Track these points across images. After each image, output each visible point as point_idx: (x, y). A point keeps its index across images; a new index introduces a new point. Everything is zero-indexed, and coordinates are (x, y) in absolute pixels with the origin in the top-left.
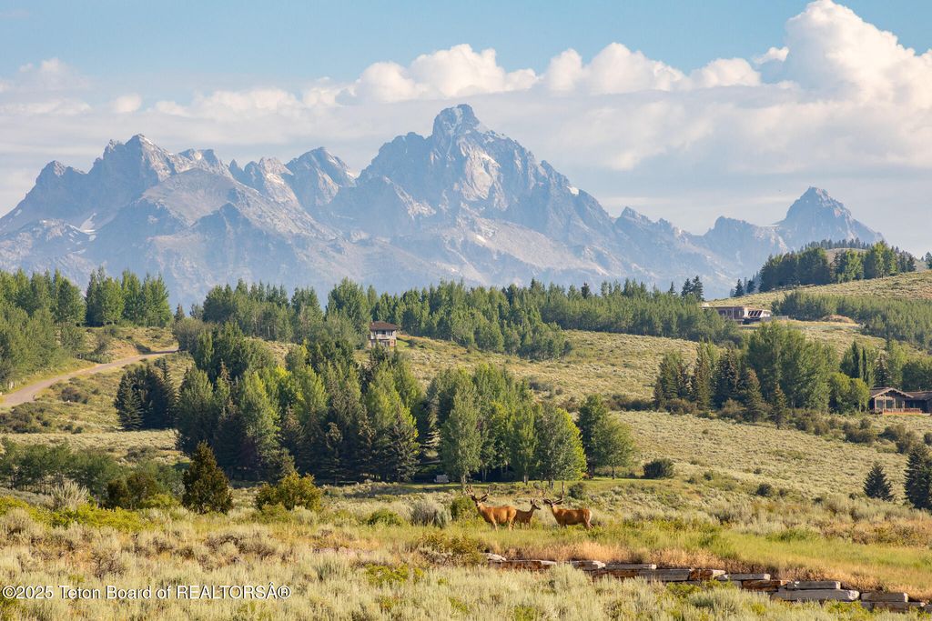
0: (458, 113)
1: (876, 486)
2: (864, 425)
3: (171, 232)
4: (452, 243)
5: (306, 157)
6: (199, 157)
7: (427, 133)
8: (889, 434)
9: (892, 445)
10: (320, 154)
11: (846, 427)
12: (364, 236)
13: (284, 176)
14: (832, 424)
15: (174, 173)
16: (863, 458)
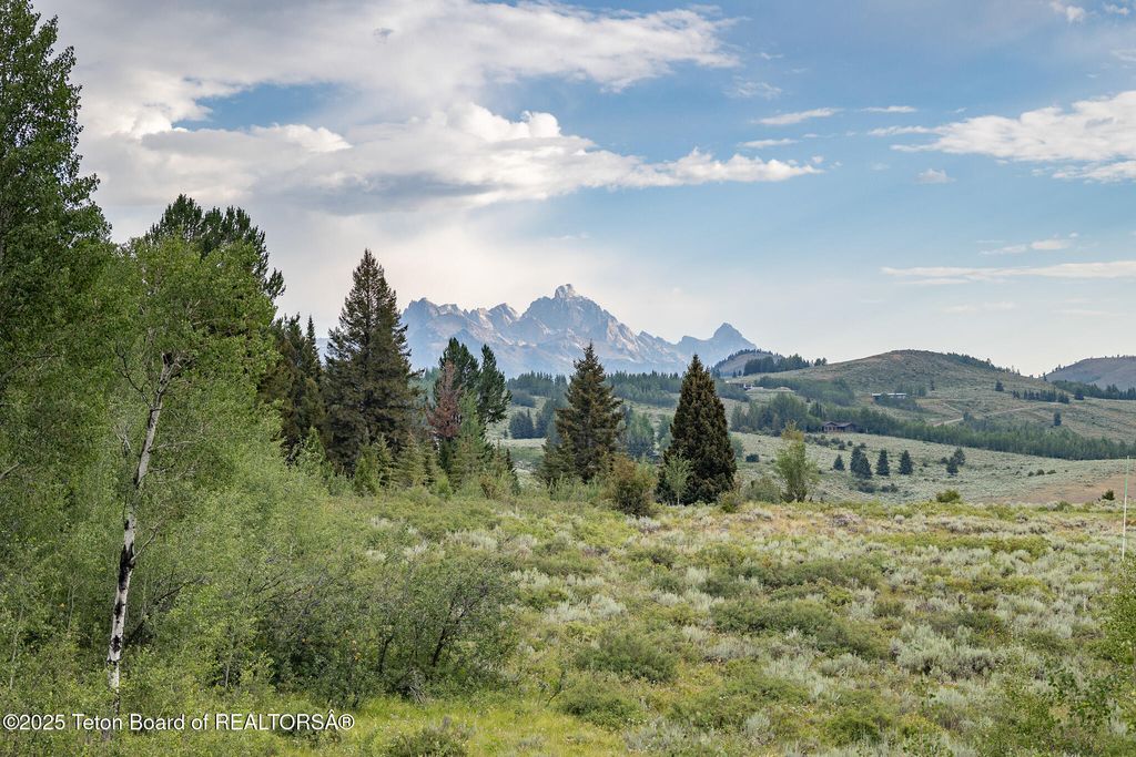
0: (566, 288)
1: (839, 465)
2: (823, 438)
3: (438, 341)
4: (564, 347)
5: (497, 307)
6: (449, 308)
7: (552, 296)
8: (833, 441)
9: (837, 446)
10: (504, 306)
11: (816, 439)
12: (524, 343)
13: (487, 316)
14: (810, 437)
15: (439, 315)
16: (835, 453)
